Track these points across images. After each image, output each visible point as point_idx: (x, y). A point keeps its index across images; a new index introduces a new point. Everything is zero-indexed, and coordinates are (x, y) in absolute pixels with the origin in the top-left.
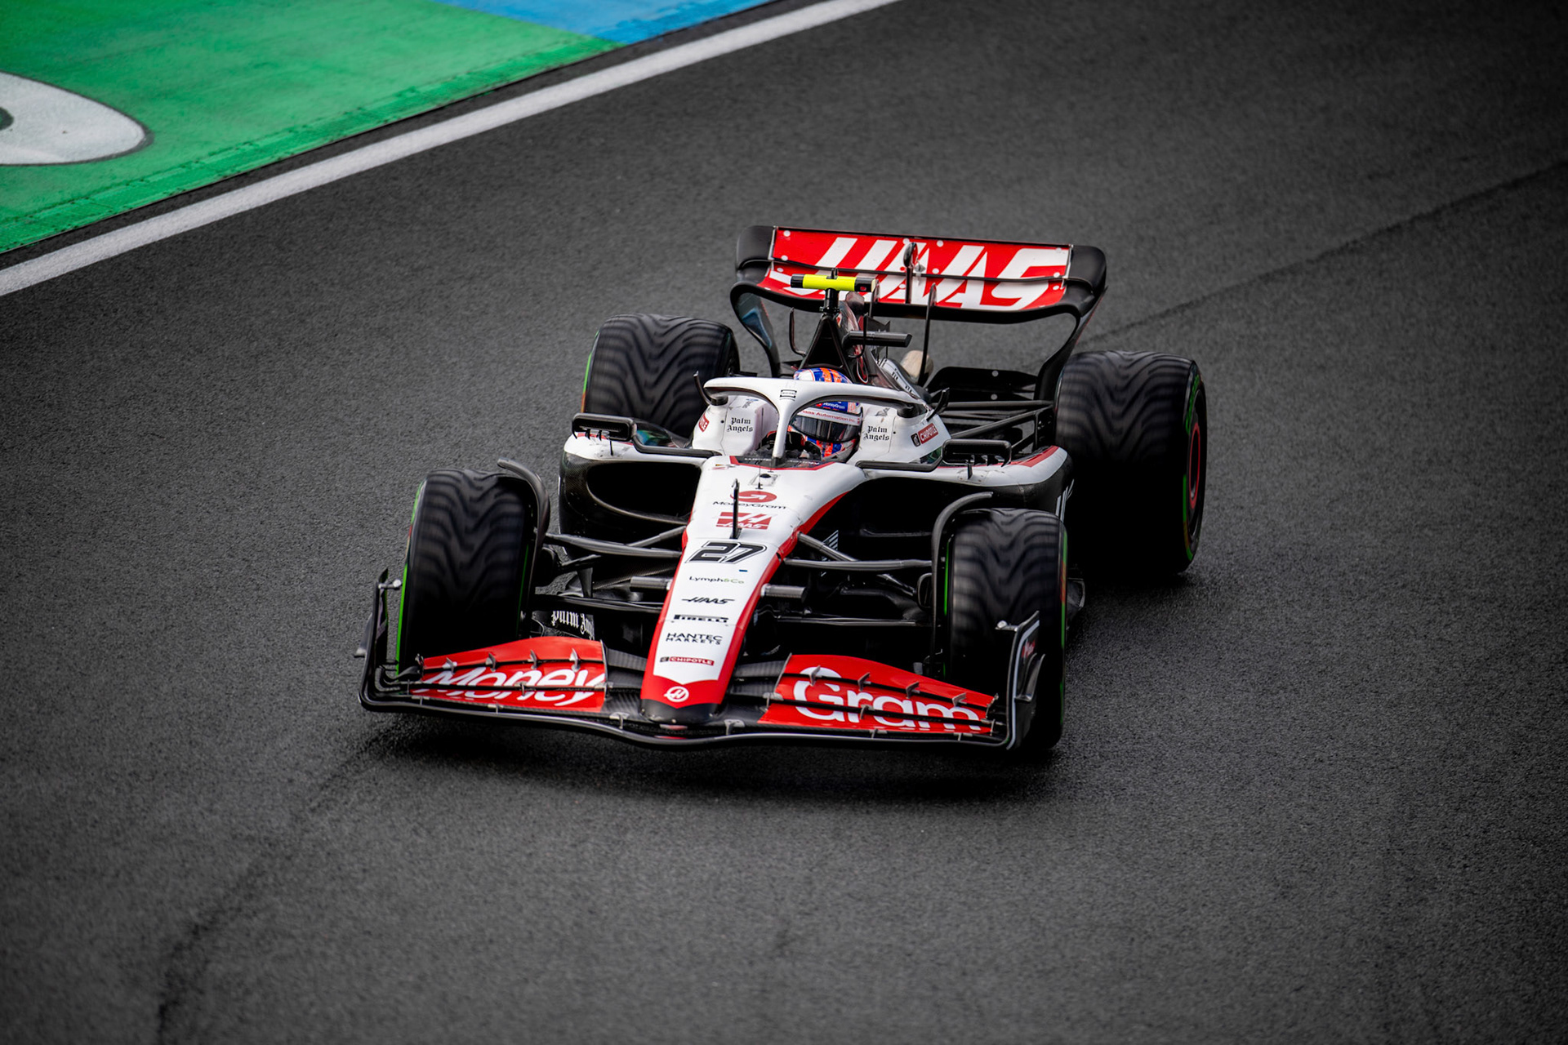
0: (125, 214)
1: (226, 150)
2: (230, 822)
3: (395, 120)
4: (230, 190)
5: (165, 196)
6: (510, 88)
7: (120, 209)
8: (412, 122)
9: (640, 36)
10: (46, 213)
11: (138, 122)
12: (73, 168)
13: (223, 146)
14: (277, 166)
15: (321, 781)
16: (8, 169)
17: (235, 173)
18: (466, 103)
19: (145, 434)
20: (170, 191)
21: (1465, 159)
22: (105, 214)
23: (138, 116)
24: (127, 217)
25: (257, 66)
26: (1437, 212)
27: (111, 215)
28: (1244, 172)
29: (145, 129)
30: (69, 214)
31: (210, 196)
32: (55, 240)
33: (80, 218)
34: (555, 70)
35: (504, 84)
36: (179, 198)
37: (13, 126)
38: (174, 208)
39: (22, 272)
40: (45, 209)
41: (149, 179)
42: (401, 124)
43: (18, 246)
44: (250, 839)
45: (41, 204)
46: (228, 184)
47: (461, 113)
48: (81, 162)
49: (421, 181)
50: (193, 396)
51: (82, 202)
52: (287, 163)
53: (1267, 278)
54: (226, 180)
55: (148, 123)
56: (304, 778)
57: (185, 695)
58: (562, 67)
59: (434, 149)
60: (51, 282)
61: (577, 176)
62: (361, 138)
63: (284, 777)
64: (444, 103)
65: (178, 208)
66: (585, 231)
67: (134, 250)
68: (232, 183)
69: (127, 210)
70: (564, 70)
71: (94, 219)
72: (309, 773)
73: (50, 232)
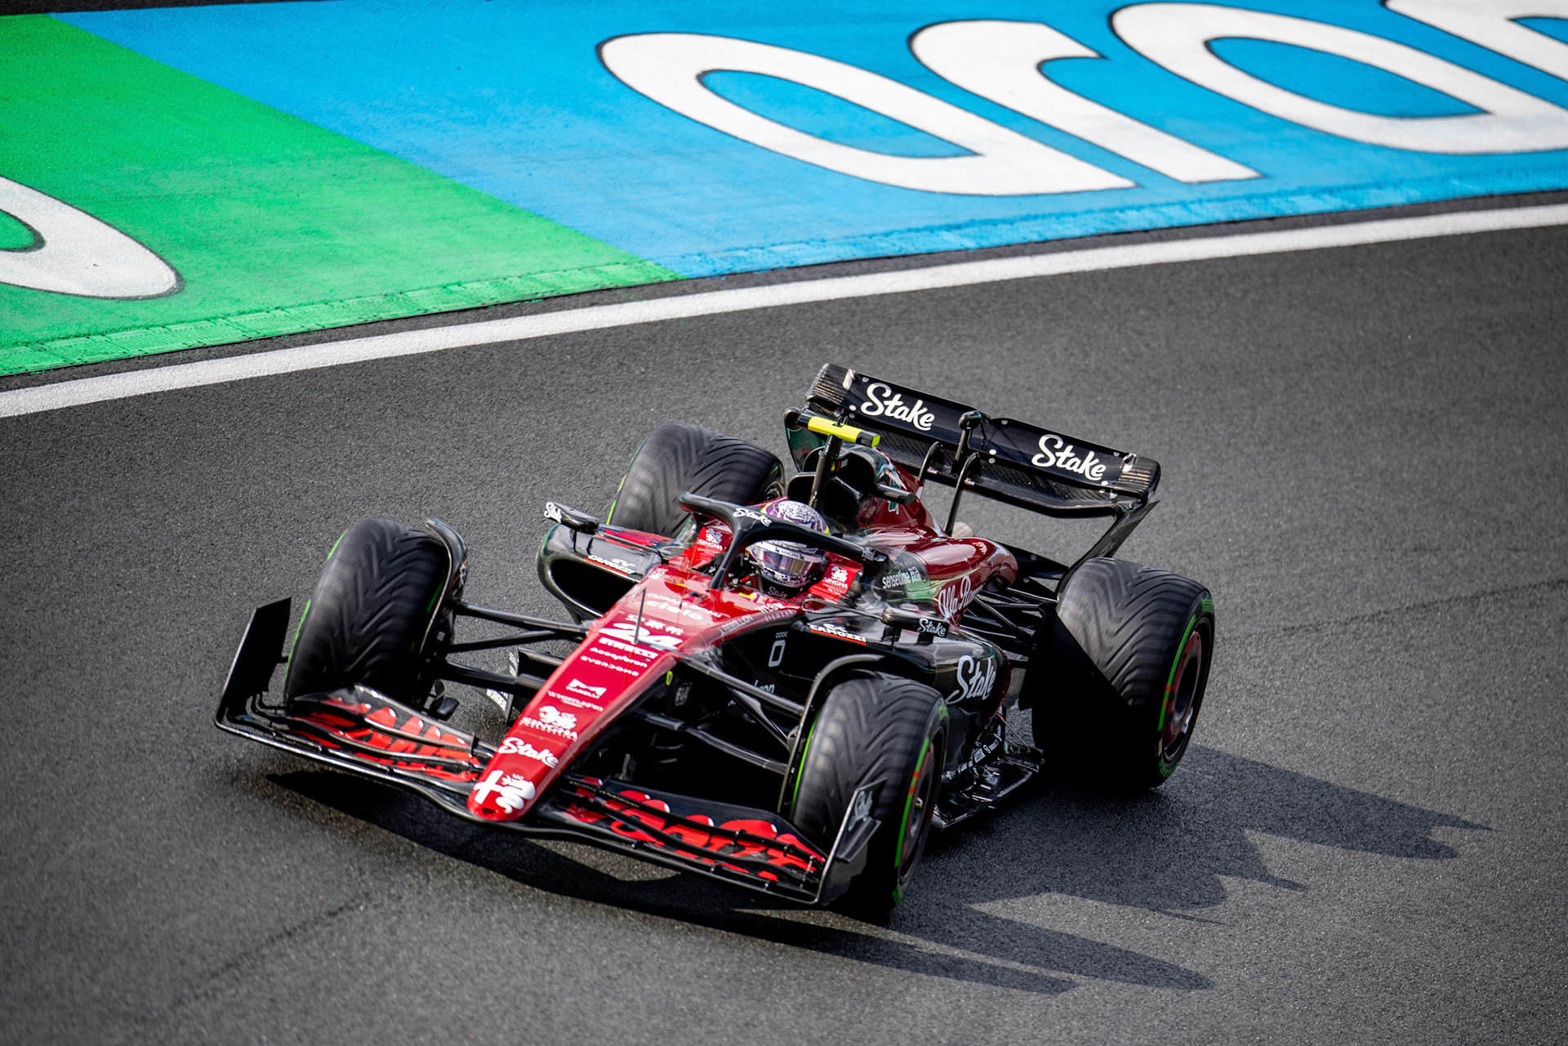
0: (139, 357)
1: (257, 311)
2: (110, 994)
3: (436, 311)
4: (252, 352)
5: (185, 347)
6: (558, 300)
7: (134, 352)
8: (452, 317)
9: (704, 270)
10: (59, 343)
11: (173, 268)
12: (95, 302)
13: (254, 307)
14: (305, 336)
15: (213, 969)
16: (29, 292)
17: (261, 335)
18: (512, 307)
19: (111, 584)
20: (190, 343)
21: (1516, 550)
22: (118, 353)
23: (174, 263)
24: (141, 361)
25: (307, 233)
26: (1476, 597)
27: (124, 356)
28: (1290, 519)
29: (178, 275)
30: (82, 348)
31: (231, 354)
32: (63, 371)
33: (92, 354)
34: (609, 289)
35: (555, 294)
36: (198, 351)
37: (43, 250)
38: (190, 360)
39: (21, 398)
40: (59, 338)
41: (172, 327)
42: (441, 317)
43: (22, 371)
44: (126, 1016)
45: (55, 333)
46: (251, 346)
47: (503, 316)
48: (106, 298)
49: (450, 377)
50: (168, 555)
51: (99, 338)
52: (316, 334)
53: (1291, 631)
54: (250, 341)
55: (181, 270)
56: (197, 962)
57: (92, 857)
58: (617, 288)
59: (469, 348)
60: (47, 414)
61: (610, 400)
62: (396, 323)
63: (176, 957)
64: (488, 302)
65: (195, 361)
66: (607, 457)
67: (141, 396)
68: (256, 345)
69: (141, 354)
70: (619, 292)
71: (106, 357)
72: (203, 958)
73: (58, 362)
